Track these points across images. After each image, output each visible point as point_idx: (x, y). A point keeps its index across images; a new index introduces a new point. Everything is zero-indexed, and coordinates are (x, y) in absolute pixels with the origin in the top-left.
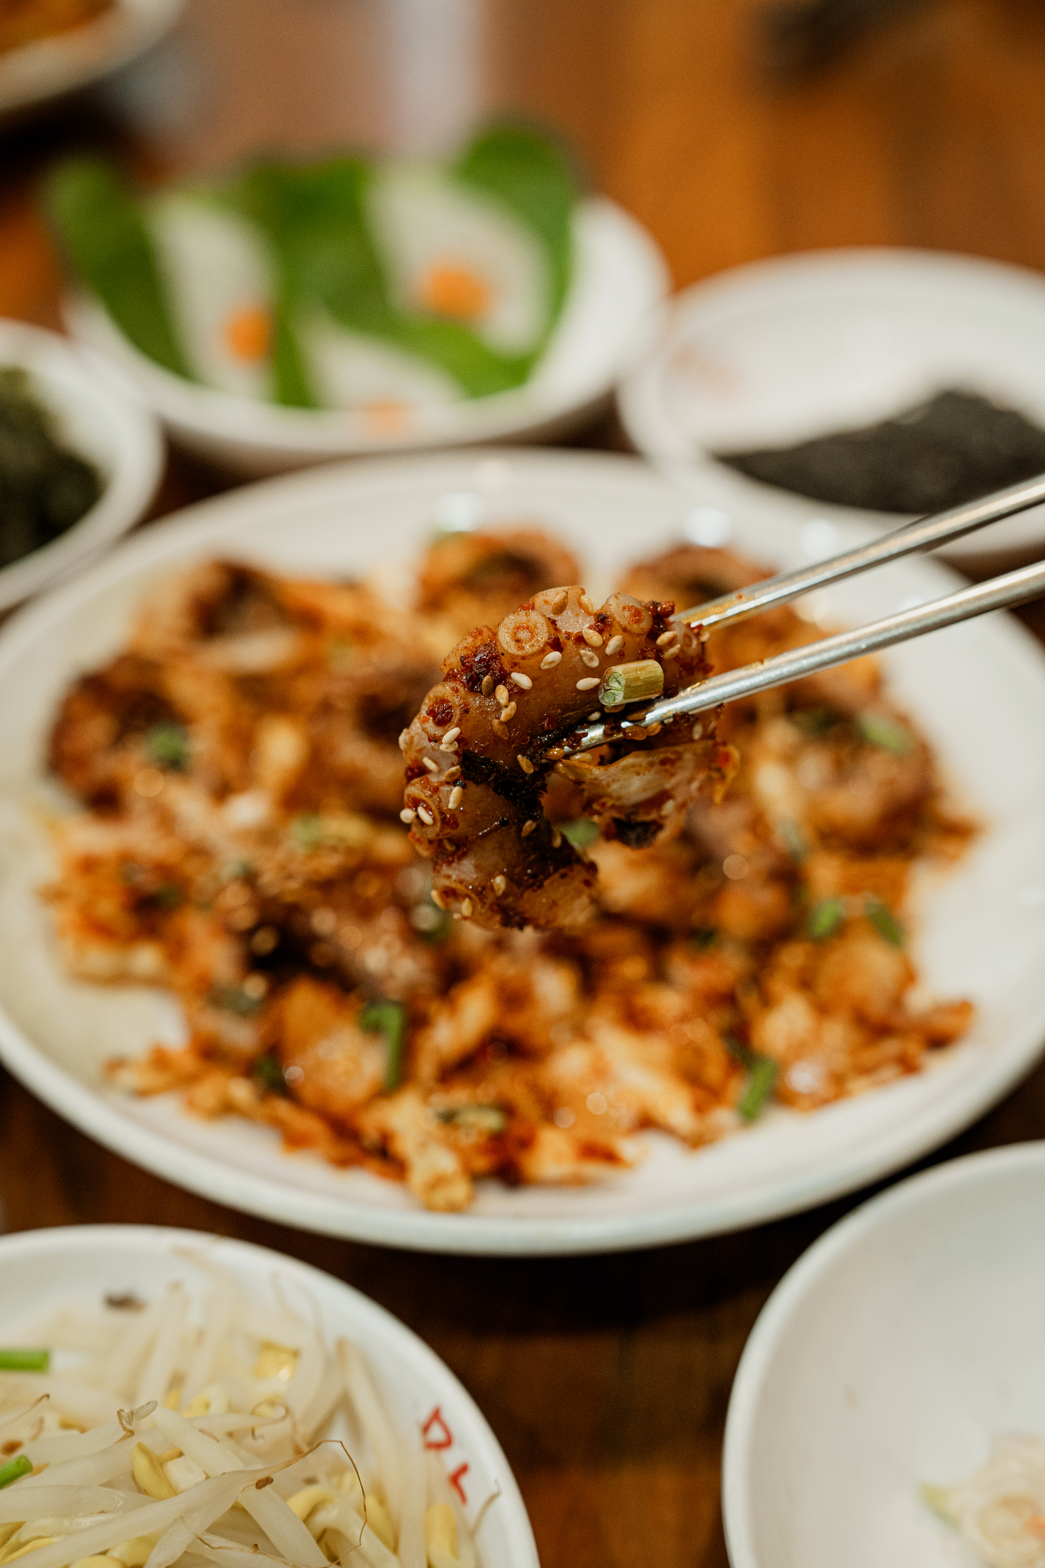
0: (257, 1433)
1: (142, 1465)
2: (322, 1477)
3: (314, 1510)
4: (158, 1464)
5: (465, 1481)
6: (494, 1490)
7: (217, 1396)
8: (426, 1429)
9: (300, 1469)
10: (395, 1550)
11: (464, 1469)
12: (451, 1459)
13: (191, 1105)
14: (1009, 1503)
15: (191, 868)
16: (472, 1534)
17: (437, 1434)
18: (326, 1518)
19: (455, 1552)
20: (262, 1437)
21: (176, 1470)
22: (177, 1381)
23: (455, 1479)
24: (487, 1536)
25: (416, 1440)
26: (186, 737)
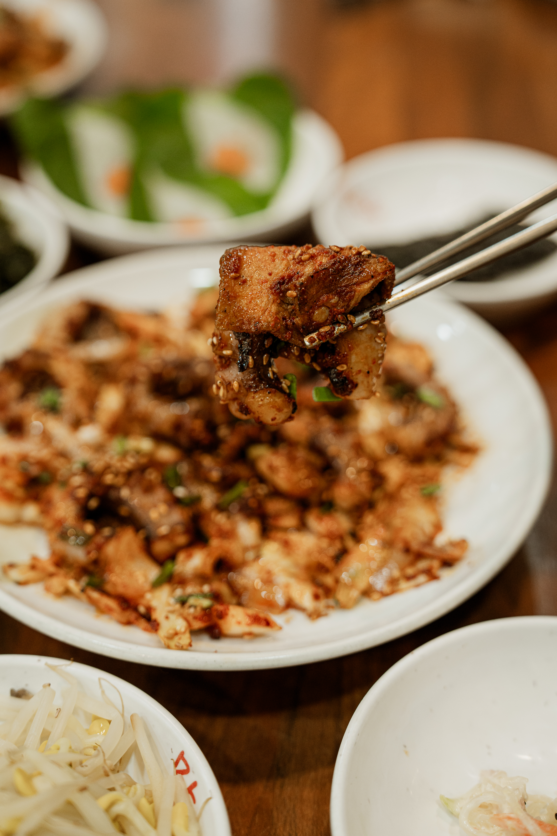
0: (83, 764)
1: (19, 781)
2: (118, 788)
3: (112, 804)
4: (28, 778)
5: (194, 791)
6: (209, 796)
7: (64, 744)
8: (176, 764)
9: (105, 783)
10: (155, 827)
11: (194, 785)
12: (189, 779)
13: (48, 589)
14: (483, 806)
15: (58, 463)
16: (197, 819)
17: (181, 766)
18: (118, 809)
19: (187, 828)
20: (86, 766)
21: (38, 783)
22: (45, 736)
23: (190, 790)
24: (205, 819)
25: (172, 769)
26: (61, 394)
